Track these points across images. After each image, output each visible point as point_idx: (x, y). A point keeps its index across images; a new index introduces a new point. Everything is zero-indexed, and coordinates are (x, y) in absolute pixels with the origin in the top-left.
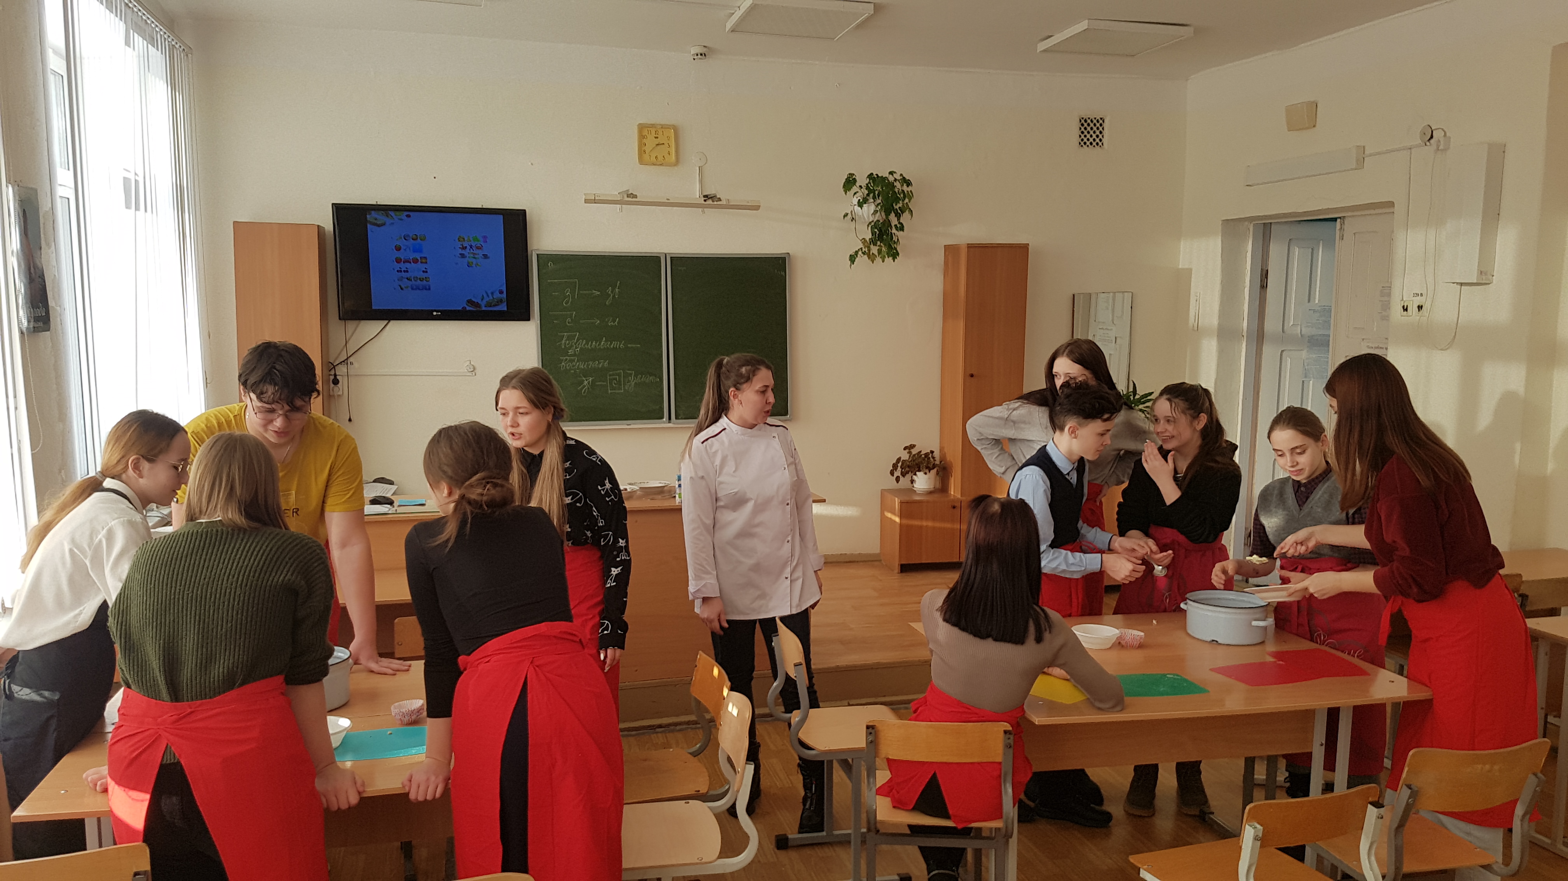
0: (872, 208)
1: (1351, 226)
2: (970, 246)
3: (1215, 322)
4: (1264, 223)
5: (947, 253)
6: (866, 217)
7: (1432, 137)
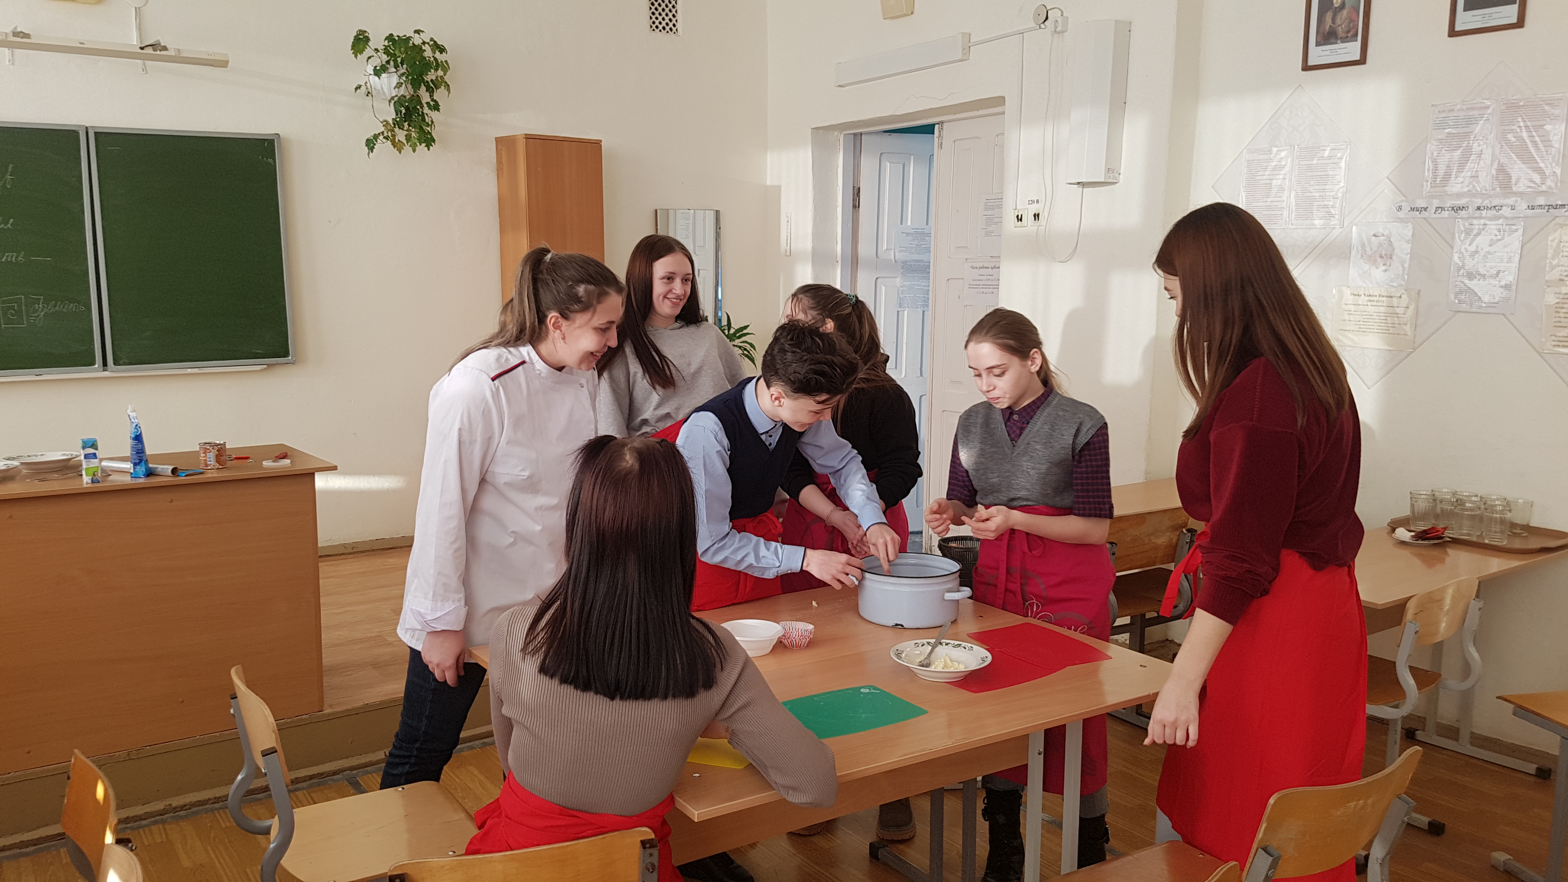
0: (395, 79)
1: (948, 134)
2: (528, 137)
3: (809, 245)
4: (855, 134)
5: (499, 147)
6: (386, 91)
7: (1047, 18)
